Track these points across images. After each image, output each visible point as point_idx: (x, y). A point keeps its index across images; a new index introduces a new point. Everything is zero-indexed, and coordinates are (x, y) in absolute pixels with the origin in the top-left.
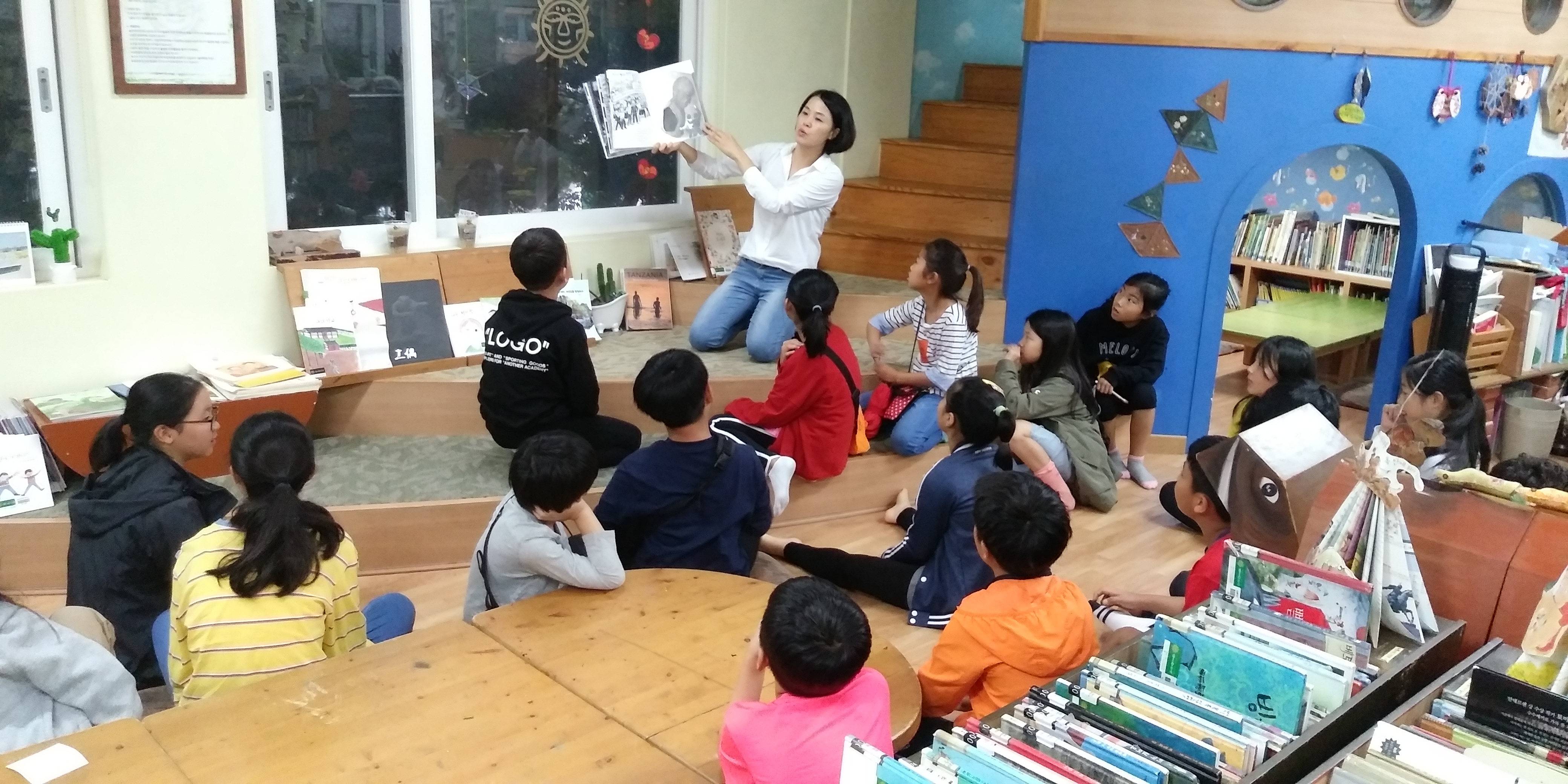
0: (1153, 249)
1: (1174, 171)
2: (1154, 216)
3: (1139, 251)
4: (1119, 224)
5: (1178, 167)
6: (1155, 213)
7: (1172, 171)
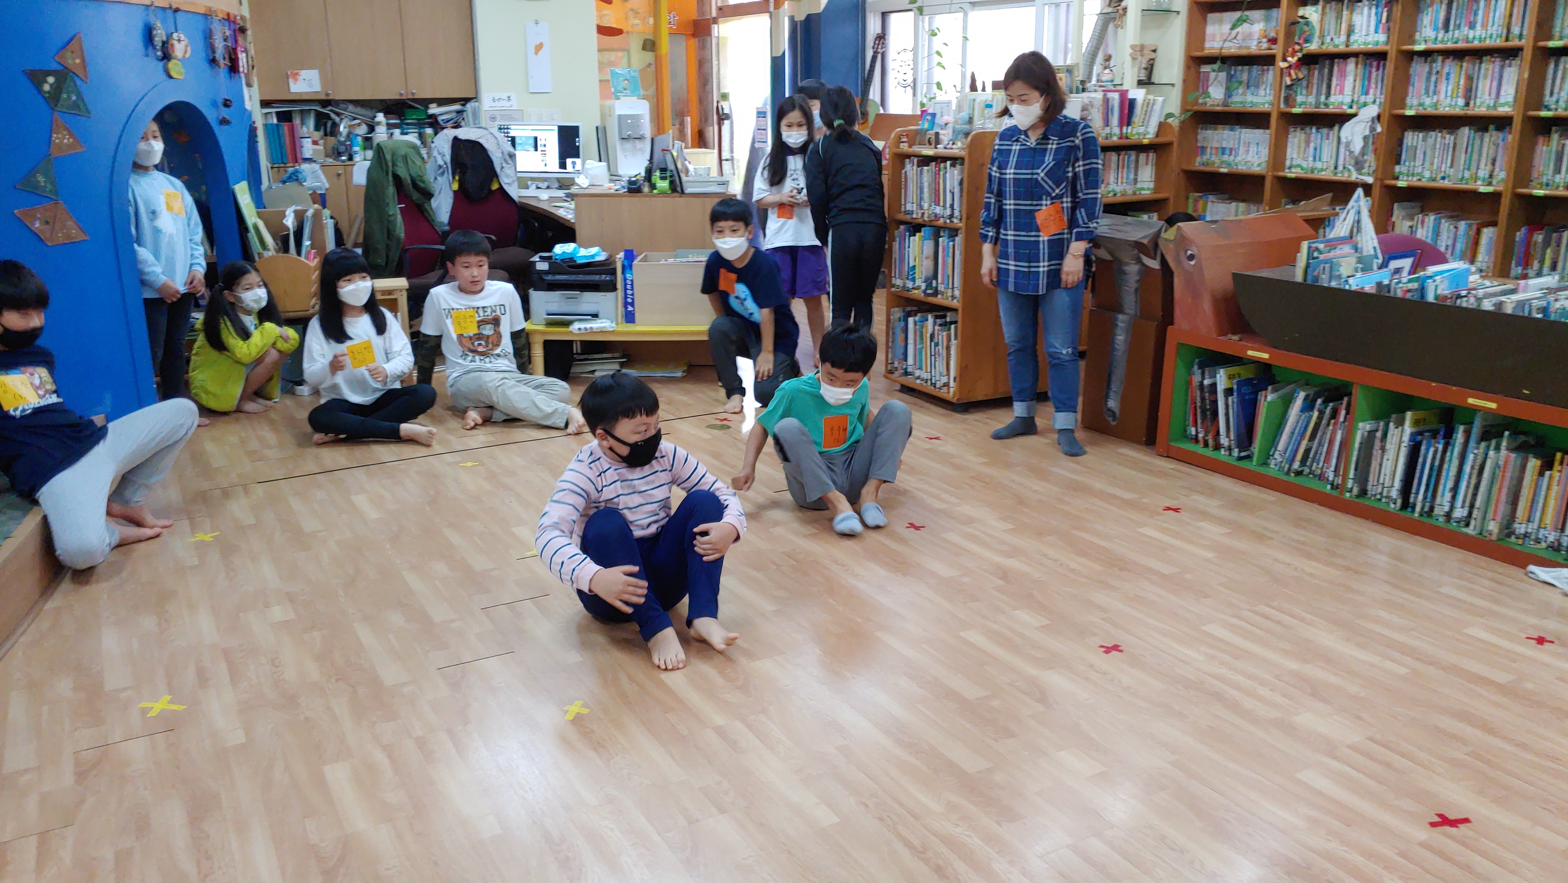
0: (60, 235)
2: (51, 197)
3: (46, 239)
4: (15, 212)
5: (59, 136)
6: (51, 191)
7: (55, 141)
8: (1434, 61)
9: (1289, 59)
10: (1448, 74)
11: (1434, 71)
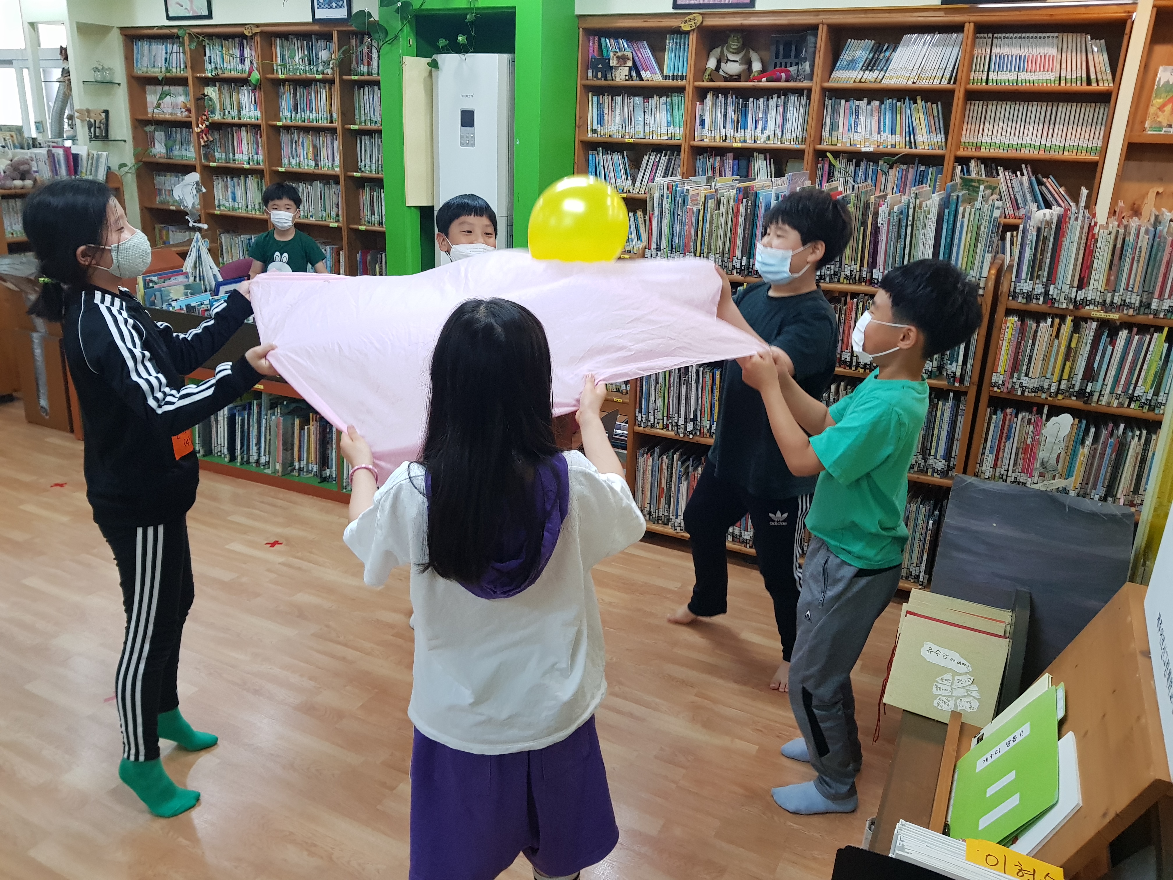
8: (292, 133)
9: (200, 126)
10: (303, 143)
11: (294, 141)
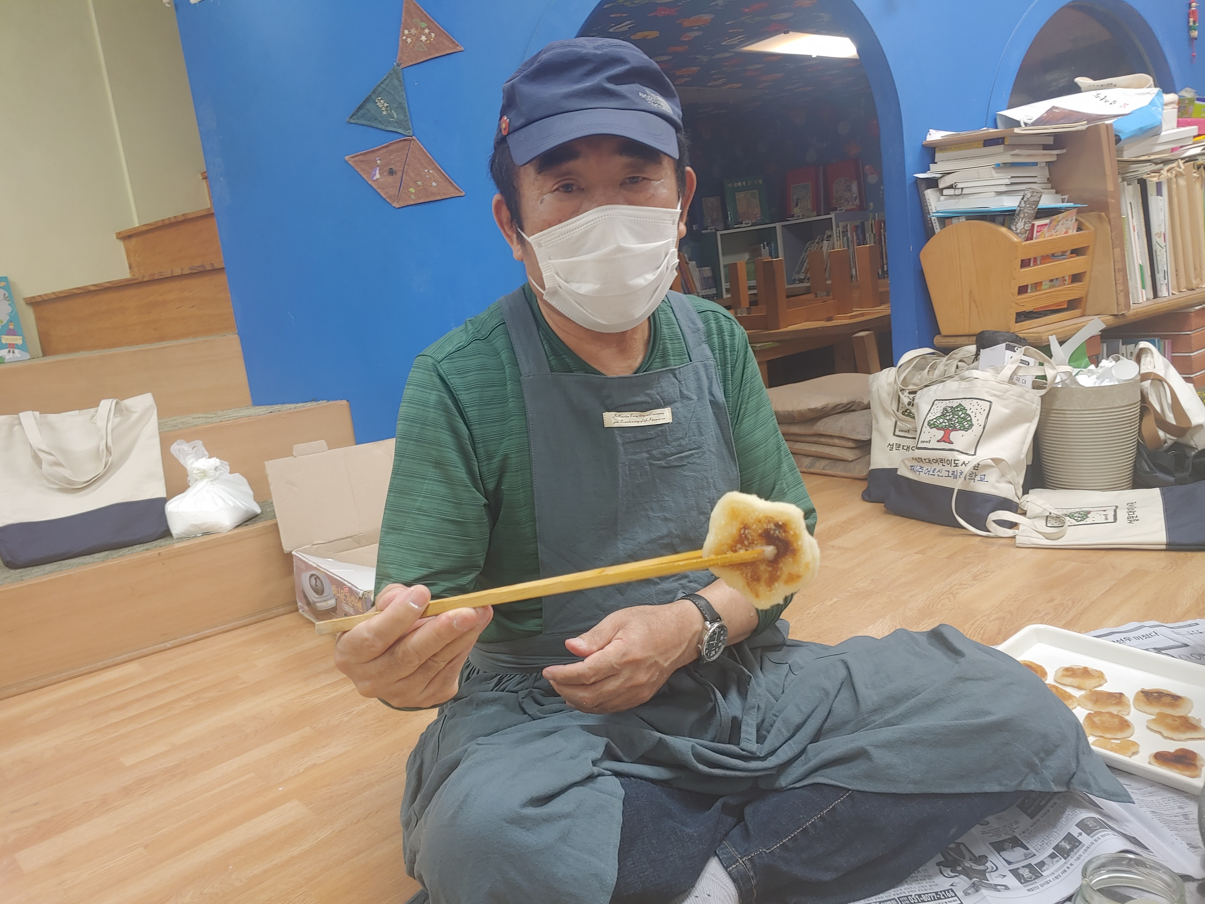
0: (412, 190)
1: (409, 40)
2: (399, 130)
3: (390, 197)
4: (347, 158)
5: (413, 31)
6: (399, 123)
7: (405, 41)
